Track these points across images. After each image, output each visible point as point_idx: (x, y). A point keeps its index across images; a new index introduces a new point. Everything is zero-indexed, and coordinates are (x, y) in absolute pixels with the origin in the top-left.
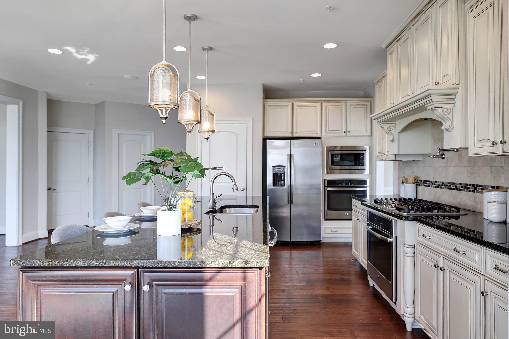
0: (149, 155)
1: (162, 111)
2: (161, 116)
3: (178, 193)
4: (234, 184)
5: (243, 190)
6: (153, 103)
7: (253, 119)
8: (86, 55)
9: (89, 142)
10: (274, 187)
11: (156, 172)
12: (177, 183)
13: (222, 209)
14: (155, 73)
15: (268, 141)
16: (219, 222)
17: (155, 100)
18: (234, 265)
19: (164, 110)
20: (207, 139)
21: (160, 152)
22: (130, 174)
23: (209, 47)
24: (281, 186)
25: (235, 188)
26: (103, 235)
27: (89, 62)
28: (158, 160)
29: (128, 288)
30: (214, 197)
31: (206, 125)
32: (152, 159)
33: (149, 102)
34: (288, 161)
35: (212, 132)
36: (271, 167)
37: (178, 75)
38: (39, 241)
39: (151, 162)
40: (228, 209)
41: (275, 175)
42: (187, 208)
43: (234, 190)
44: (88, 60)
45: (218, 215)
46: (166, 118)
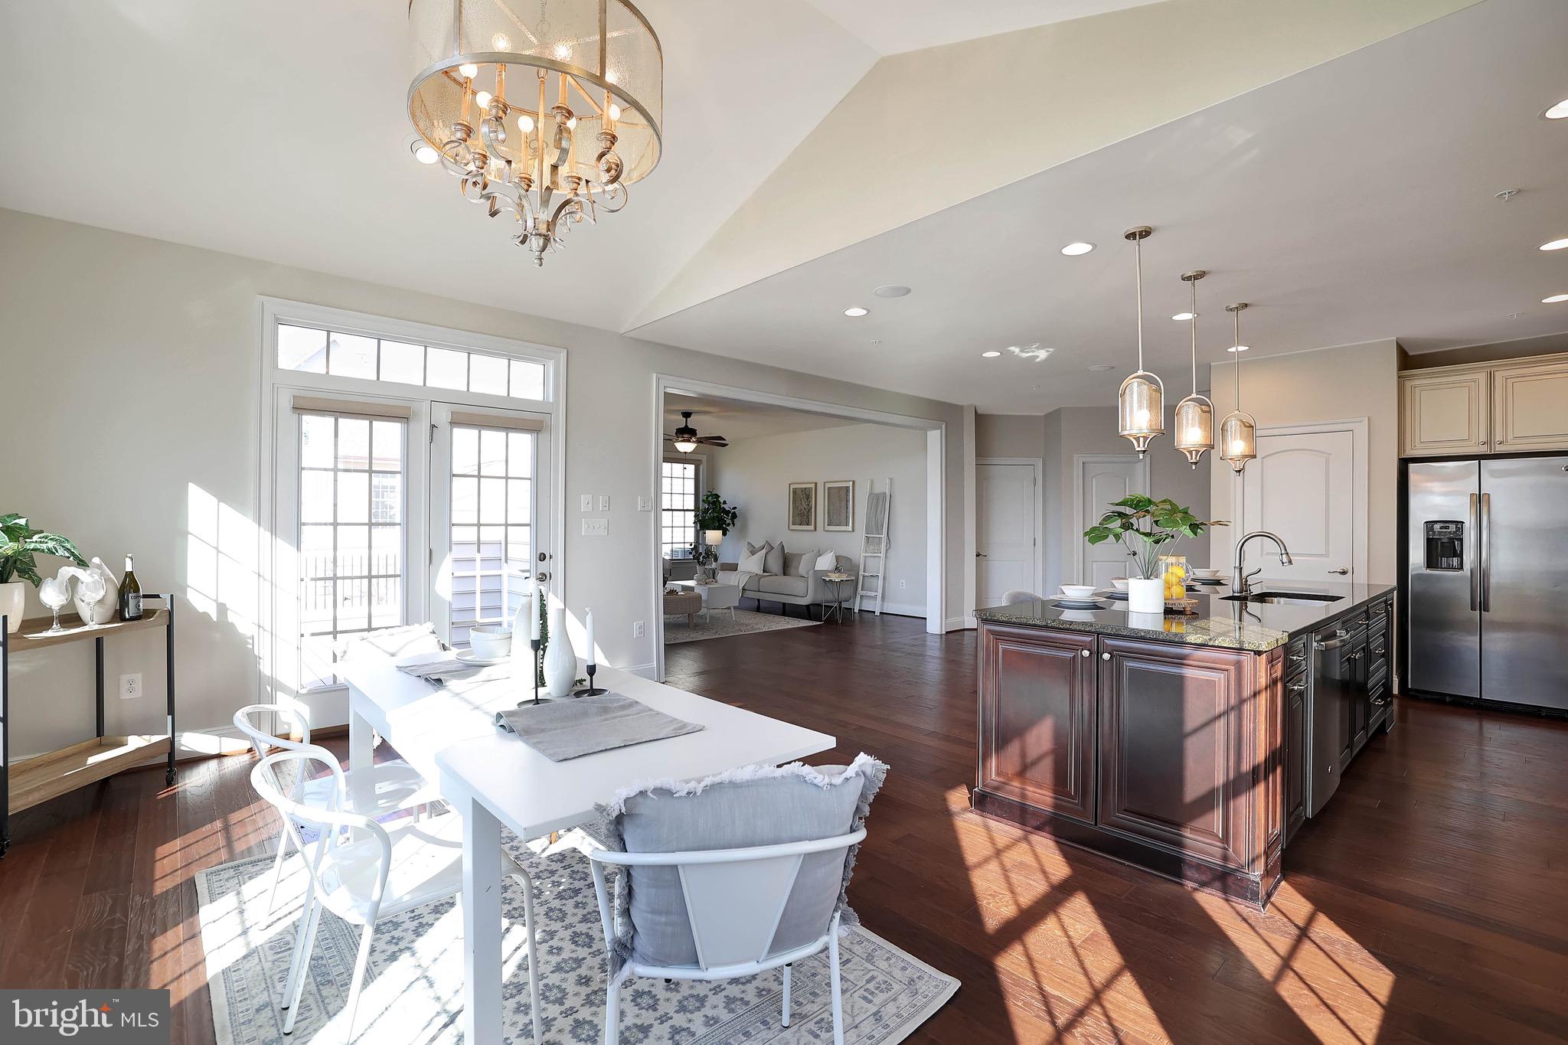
0: (1117, 505)
1: (1138, 439)
2: (1137, 449)
3: (1160, 557)
4: (1283, 552)
5: (1344, 573)
6: (1125, 433)
7: (1369, 419)
8: (1033, 352)
9: (1035, 479)
10: (1429, 571)
11: (1127, 526)
12: (1157, 542)
13: (1262, 598)
14: (1127, 391)
15: (1412, 466)
16: (1255, 620)
17: (1128, 429)
18: (1217, 643)
19: (1141, 440)
20: (1239, 471)
21: (1133, 500)
22: (1094, 529)
23: (1240, 304)
24: (1453, 568)
25: (1285, 559)
26: (1060, 605)
27: (1038, 360)
28: (1128, 511)
29: (1086, 653)
30: (1244, 575)
31: (1237, 446)
32: (1121, 509)
33: (1120, 431)
34: (1474, 510)
35: (1246, 459)
36: (1422, 526)
37: (1162, 388)
38: (966, 632)
39: (1120, 515)
40: (1275, 600)
41: (1431, 544)
42: (1174, 580)
43: (1283, 563)
44: (1038, 357)
45: (1253, 607)
46: (1144, 451)
